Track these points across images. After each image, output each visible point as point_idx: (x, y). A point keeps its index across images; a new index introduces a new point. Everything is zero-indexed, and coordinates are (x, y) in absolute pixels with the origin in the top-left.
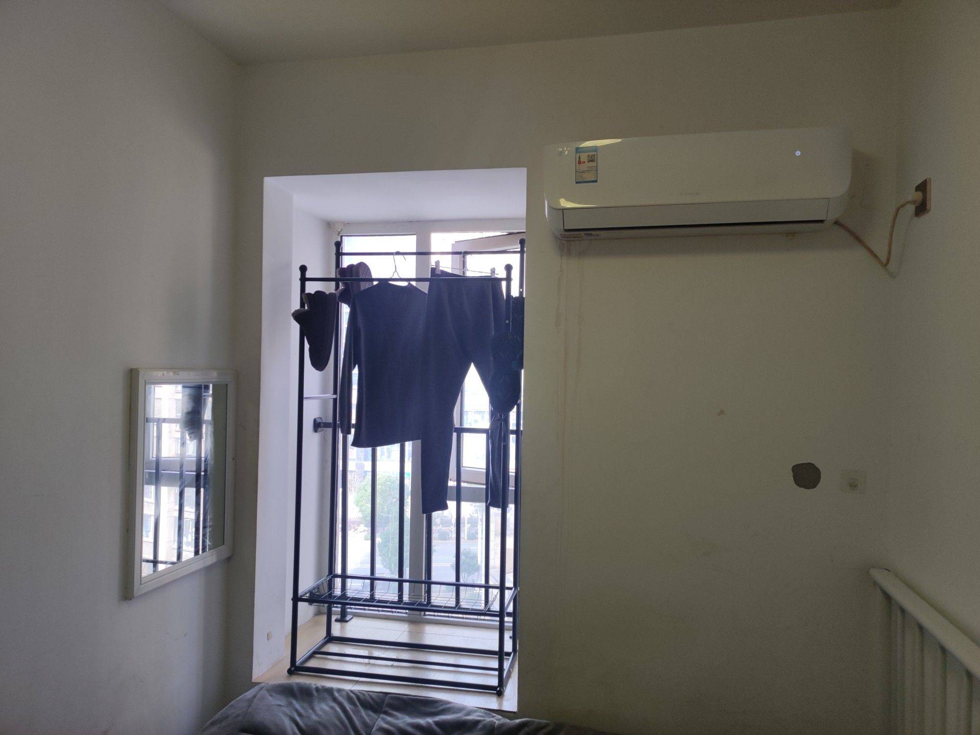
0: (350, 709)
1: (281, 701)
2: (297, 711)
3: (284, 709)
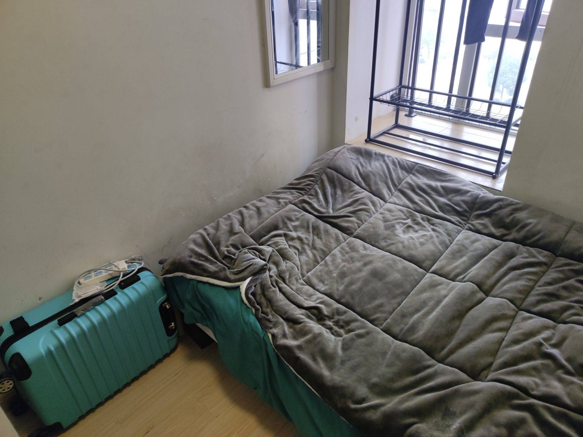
0: (392, 168)
1: (354, 156)
2: (361, 163)
3: (354, 161)
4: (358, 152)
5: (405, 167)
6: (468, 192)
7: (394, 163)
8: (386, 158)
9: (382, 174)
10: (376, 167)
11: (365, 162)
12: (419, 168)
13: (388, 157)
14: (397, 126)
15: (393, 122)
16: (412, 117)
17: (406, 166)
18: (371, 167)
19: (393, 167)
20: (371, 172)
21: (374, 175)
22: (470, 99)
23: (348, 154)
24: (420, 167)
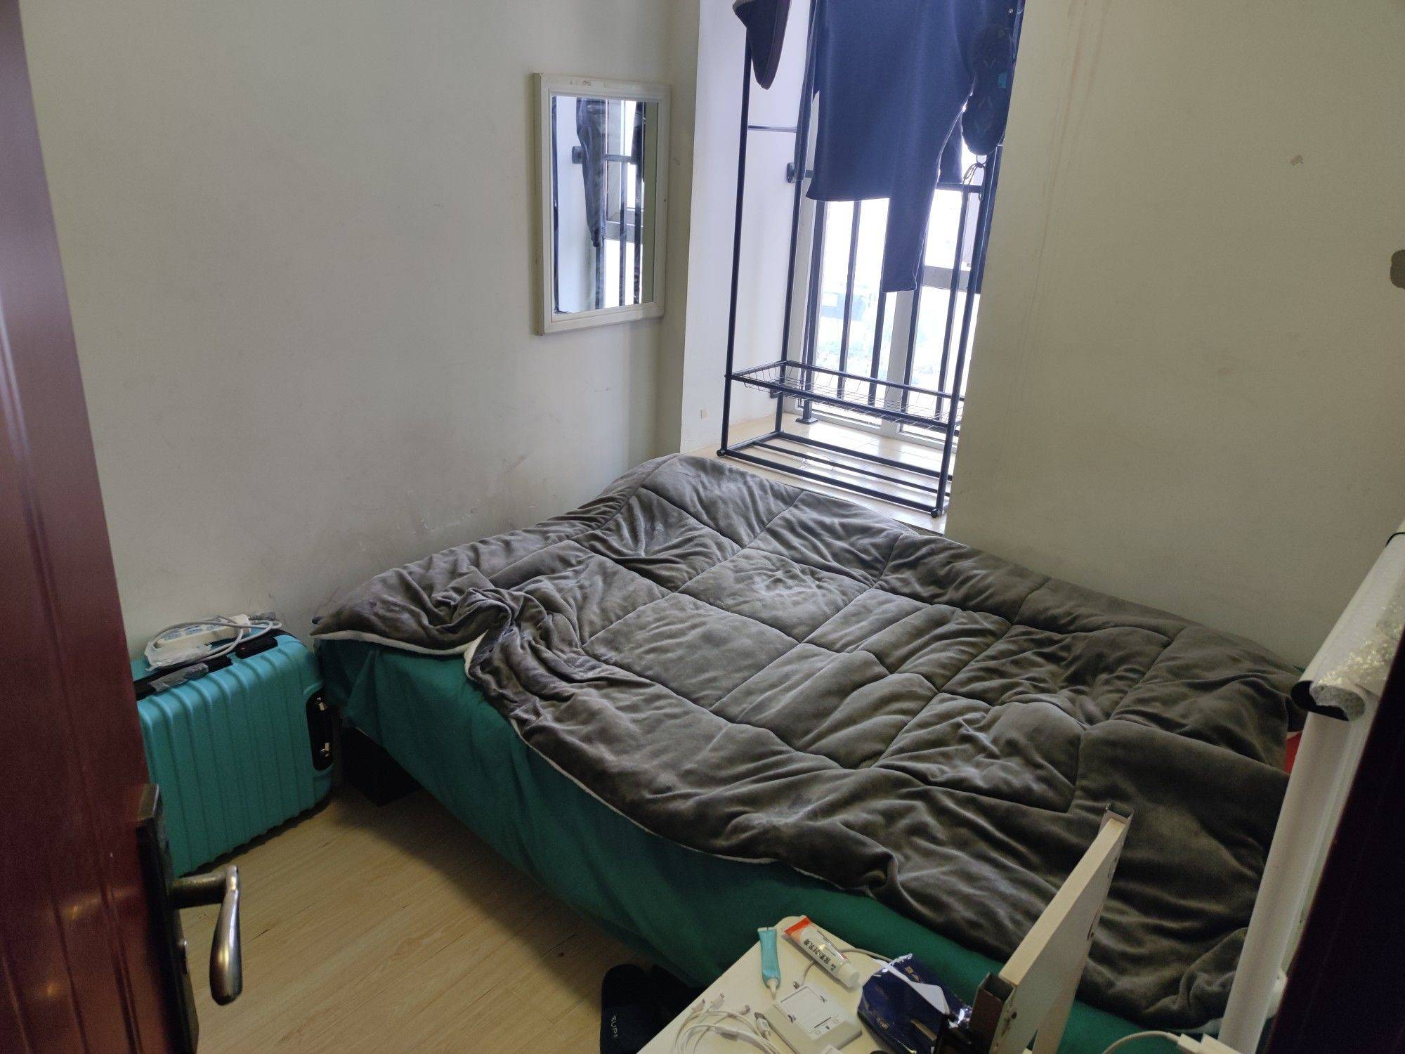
0: (759, 494)
1: (691, 471)
2: (703, 483)
3: (690, 478)
4: (699, 464)
5: (782, 494)
6: (882, 530)
7: (762, 487)
8: (749, 479)
9: (740, 502)
10: (730, 491)
11: (710, 482)
12: (805, 497)
13: (753, 476)
14: (779, 435)
15: (772, 428)
16: (809, 423)
17: (784, 493)
18: (721, 491)
19: (761, 493)
20: (721, 498)
21: (725, 503)
22: (906, 389)
23: (680, 467)
24: (807, 495)
